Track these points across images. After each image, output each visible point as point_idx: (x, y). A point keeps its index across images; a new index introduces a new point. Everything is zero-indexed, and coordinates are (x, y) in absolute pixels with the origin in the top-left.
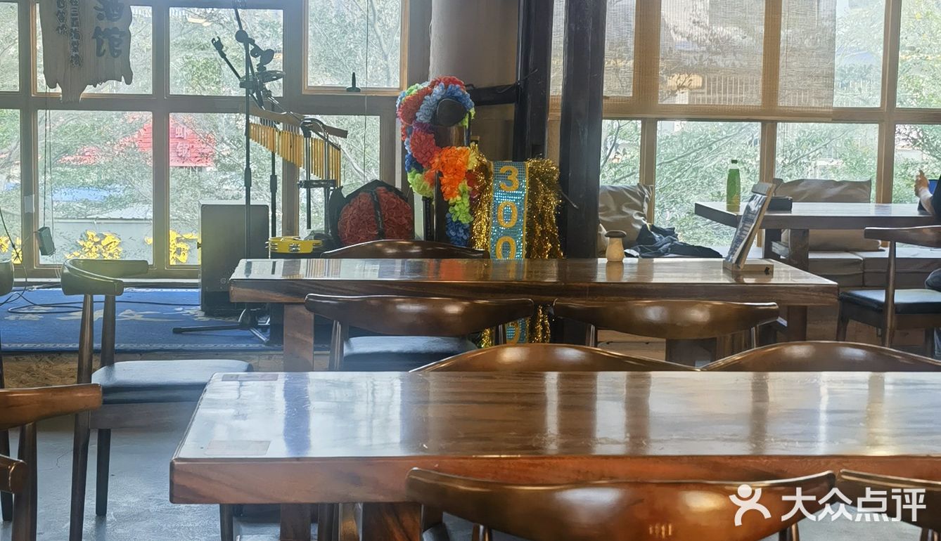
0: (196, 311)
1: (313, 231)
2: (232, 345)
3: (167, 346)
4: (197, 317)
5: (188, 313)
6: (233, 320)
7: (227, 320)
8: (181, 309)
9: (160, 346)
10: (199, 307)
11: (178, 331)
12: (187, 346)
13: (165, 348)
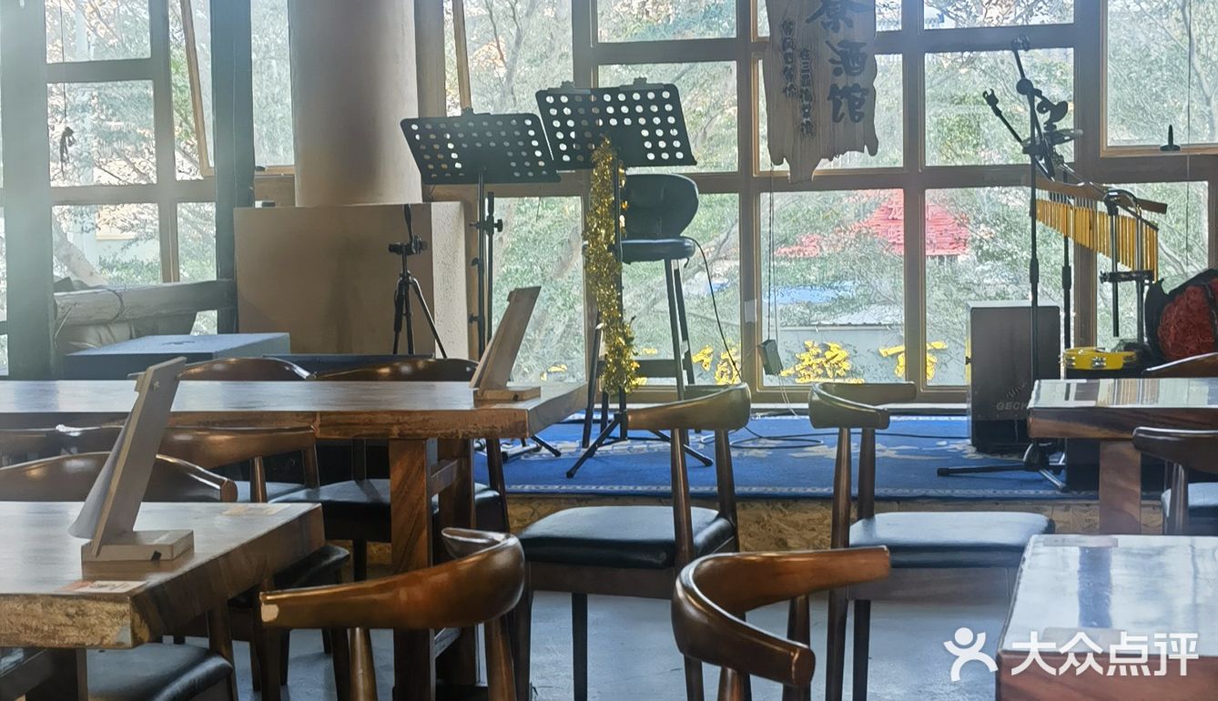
0: (965, 446)
1: (1122, 340)
2: (1016, 492)
3: (932, 492)
4: (966, 454)
5: (955, 449)
6: (1015, 458)
7: (1006, 457)
8: (944, 443)
9: (923, 492)
10: (969, 441)
11: (944, 473)
12: (957, 493)
13: (928, 494)
